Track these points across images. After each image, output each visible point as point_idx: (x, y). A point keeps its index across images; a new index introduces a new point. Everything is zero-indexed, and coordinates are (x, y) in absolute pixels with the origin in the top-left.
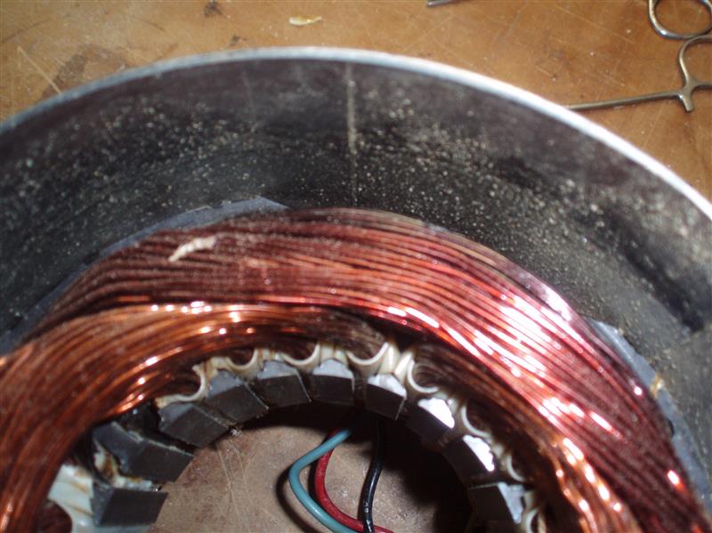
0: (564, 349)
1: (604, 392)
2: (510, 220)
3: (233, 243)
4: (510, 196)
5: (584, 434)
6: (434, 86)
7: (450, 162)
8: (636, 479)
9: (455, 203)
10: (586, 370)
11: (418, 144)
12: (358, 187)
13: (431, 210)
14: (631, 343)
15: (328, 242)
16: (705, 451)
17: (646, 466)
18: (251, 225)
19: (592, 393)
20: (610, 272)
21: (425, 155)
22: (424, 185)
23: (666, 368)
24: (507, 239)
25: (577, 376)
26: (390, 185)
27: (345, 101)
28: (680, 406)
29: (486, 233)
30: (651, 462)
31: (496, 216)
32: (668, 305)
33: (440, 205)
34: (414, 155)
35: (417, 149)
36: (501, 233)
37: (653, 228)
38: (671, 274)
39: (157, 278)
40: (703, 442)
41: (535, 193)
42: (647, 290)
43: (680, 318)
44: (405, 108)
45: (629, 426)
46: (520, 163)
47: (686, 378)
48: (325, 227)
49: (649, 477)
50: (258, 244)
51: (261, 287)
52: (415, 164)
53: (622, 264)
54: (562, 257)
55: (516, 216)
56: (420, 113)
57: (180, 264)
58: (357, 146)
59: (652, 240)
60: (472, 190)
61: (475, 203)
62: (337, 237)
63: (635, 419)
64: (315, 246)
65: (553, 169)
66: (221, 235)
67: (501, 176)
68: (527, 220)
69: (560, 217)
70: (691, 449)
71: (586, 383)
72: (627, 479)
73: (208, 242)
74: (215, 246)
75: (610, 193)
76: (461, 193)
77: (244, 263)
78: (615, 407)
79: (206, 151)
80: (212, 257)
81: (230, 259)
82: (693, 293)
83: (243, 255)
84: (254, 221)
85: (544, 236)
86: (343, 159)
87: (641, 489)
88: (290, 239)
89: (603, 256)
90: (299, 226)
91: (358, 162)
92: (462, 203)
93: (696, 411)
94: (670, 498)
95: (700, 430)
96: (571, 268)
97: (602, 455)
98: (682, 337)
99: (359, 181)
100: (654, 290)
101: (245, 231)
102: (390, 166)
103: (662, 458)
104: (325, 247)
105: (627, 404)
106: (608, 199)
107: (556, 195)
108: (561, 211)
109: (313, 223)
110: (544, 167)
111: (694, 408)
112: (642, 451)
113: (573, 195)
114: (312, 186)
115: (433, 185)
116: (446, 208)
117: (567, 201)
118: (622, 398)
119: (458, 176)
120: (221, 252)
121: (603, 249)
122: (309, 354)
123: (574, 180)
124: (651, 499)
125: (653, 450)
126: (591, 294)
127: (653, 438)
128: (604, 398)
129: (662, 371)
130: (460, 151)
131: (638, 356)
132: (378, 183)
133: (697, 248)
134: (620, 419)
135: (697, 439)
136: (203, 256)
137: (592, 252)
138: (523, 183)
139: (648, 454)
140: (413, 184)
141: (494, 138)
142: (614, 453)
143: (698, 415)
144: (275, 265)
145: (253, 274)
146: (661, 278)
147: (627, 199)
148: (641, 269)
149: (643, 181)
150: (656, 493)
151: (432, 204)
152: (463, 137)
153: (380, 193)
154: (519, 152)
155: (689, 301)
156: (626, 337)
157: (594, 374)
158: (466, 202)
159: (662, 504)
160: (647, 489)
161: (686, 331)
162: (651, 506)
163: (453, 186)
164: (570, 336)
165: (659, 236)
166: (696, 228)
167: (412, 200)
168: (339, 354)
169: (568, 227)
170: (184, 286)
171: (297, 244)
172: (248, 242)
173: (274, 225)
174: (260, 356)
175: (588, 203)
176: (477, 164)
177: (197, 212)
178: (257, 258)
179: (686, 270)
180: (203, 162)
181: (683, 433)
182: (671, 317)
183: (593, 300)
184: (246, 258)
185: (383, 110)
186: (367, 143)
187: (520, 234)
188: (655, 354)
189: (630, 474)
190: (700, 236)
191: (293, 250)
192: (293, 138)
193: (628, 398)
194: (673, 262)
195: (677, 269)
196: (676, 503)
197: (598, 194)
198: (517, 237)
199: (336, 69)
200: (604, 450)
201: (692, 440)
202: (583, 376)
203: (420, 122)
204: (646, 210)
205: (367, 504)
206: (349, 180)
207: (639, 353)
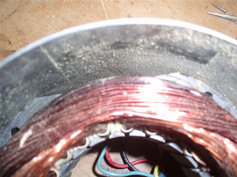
0: (169, 96)
1: (190, 102)
2: (124, 59)
3: (38, 127)
4: (121, 53)
5: (192, 120)
6: (76, 37)
7: (94, 53)
8: (216, 124)
9: (102, 63)
10: (180, 99)
11: (80, 54)
12: (67, 76)
13: (95, 69)
14: (184, 75)
15: (70, 107)
16: (225, 95)
17: (216, 118)
18: (40, 117)
19: (187, 105)
20: (167, 59)
21: (84, 56)
22: (89, 64)
23: (200, 77)
24: (126, 64)
25: (179, 103)
26: (78, 70)
27: (46, 57)
28: (210, 86)
29: (118, 66)
30: (217, 116)
31: (119, 60)
32: (192, 60)
33: (98, 66)
34: (81, 58)
35: (80, 56)
36: (123, 64)
37: (177, 41)
38: (189, 51)
39: (20, 156)
40: (223, 93)
41: (129, 48)
42: (183, 58)
43: (199, 62)
44: (70, 48)
45: (204, 109)
46: (120, 43)
47: (209, 78)
48: (66, 103)
49: (219, 121)
50: (47, 123)
51: (57, 137)
52: (82, 60)
53: (170, 55)
54: (148, 61)
55: (125, 57)
56: (76, 46)
57: (25, 146)
58: (59, 66)
59: (178, 45)
60: (107, 57)
61: (109, 60)
62: (72, 104)
63: (204, 105)
64: (67, 112)
65: (132, 39)
66: (32, 127)
67: (115, 49)
68: (130, 57)
69: (142, 51)
70: (220, 97)
71: (183, 103)
72: (213, 126)
73: (30, 133)
74: (33, 132)
75: (157, 37)
76: (103, 60)
77: (47, 132)
78: (196, 105)
79: (8, 99)
80: (34, 137)
81: (41, 134)
82: (200, 54)
83: (44, 130)
84: (40, 115)
85: (138, 58)
86: (57, 72)
87: (219, 126)
88: (57, 114)
89: (162, 55)
90: (57, 108)
91: (63, 70)
92: (105, 62)
93: (216, 86)
94: (229, 123)
95: (221, 90)
96: (152, 63)
97: (201, 123)
98: (201, 67)
99: (66, 75)
100: (185, 57)
101: (39, 121)
102: (74, 65)
103: (220, 112)
104: (70, 110)
105: (199, 102)
106: (157, 39)
107: (137, 45)
108: (141, 49)
109: (61, 104)
110: (129, 40)
111: (215, 85)
112: (213, 114)
113: (143, 43)
114: (51, 85)
115: (92, 63)
116: (100, 66)
117: (142, 45)
118: (197, 101)
119: (99, 56)
120: (36, 133)
121: (162, 53)
122: (85, 142)
123: (141, 38)
124: (224, 127)
125: (215, 112)
126: (163, 67)
127: (213, 107)
128: (191, 104)
129: (198, 78)
130: (96, 49)
131: (188, 77)
132: (74, 72)
133: (196, 41)
134: (200, 108)
135: (220, 93)
136: (31, 138)
137: (158, 56)
138: (123, 47)
139: (215, 114)
140: (85, 65)
141: (106, 40)
142: (204, 120)
143: (218, 86)
144: (58, 127)
145: (52, 134)
146: (186, 54)
147: (163, 36)
148: (178, 54)
149: (167, 29)
150: (224, 125)
151: (95, 67)
152: (95, 45)
153: (76, 74)
154: (117, 40)
155: (200, 56)
156: (181, 74)
157: (184, 99)
158: (106, 61)
159: (228, 126)
160: (220, 125)
161: (203, 65)
162: (225, 130)
163: (99, 59)
164: (169, 91)
165: (180, 42)
166: (193, 35)
167: (87, 70)
168: (95, 136)
169: (146, 52)
170: (31, 153)
171: (60, 114)
172: (43, 124)
173: (48, 112)
174: (70, 152)
175: (150, 43)
176: (105, 50)
177: (19, 116)
178: (50, 128)
179: (195, 48)
180: (10, 103)
181: (215, 93)
182: (195, 63)
183: (164, 68)
184: (46, 130)
185: (62, 52)
186: (62, 63)
187: (130, 61)
188: (194, 75)
189: (213, 124)
190: (196, 37)
191: (61, 118)
192: (36, 77)
193: (199, 100)
194: (189, 48)
195: (191, 49)
196: (231, 124)
197: (152, 39)
198: (129, 62)
199: (37, 50)
200: (201, 121)
201: (219, 94)
202: (181, 101)
203: (77, 48)
204: (172, 37)
205: (126, 159)
206: (63, 76)
207: (188, 76)
